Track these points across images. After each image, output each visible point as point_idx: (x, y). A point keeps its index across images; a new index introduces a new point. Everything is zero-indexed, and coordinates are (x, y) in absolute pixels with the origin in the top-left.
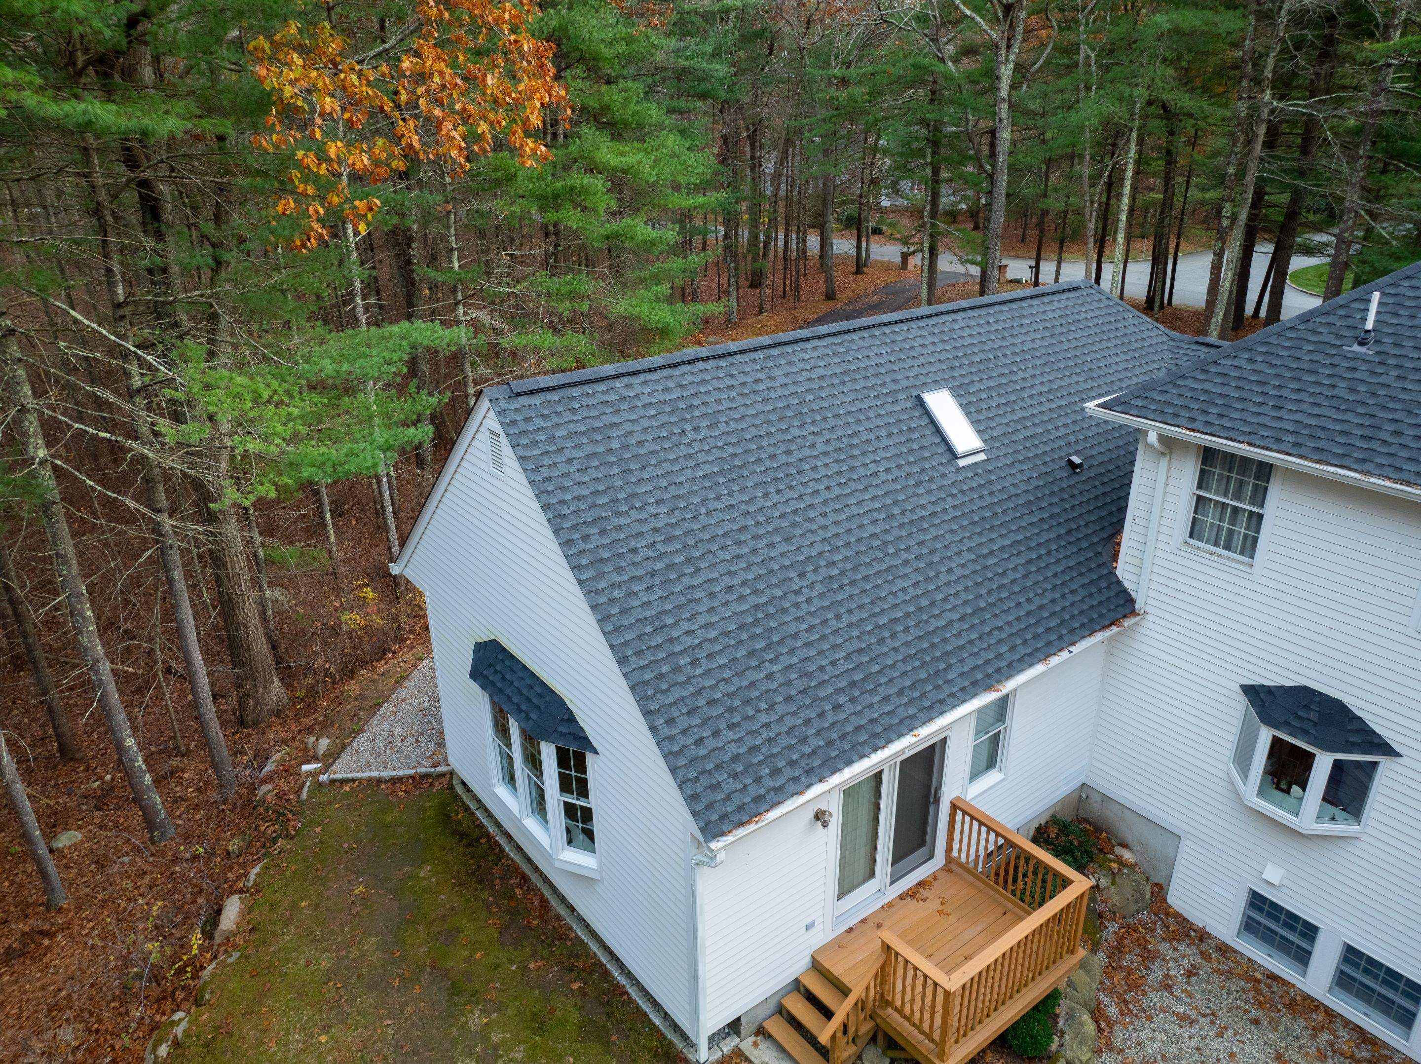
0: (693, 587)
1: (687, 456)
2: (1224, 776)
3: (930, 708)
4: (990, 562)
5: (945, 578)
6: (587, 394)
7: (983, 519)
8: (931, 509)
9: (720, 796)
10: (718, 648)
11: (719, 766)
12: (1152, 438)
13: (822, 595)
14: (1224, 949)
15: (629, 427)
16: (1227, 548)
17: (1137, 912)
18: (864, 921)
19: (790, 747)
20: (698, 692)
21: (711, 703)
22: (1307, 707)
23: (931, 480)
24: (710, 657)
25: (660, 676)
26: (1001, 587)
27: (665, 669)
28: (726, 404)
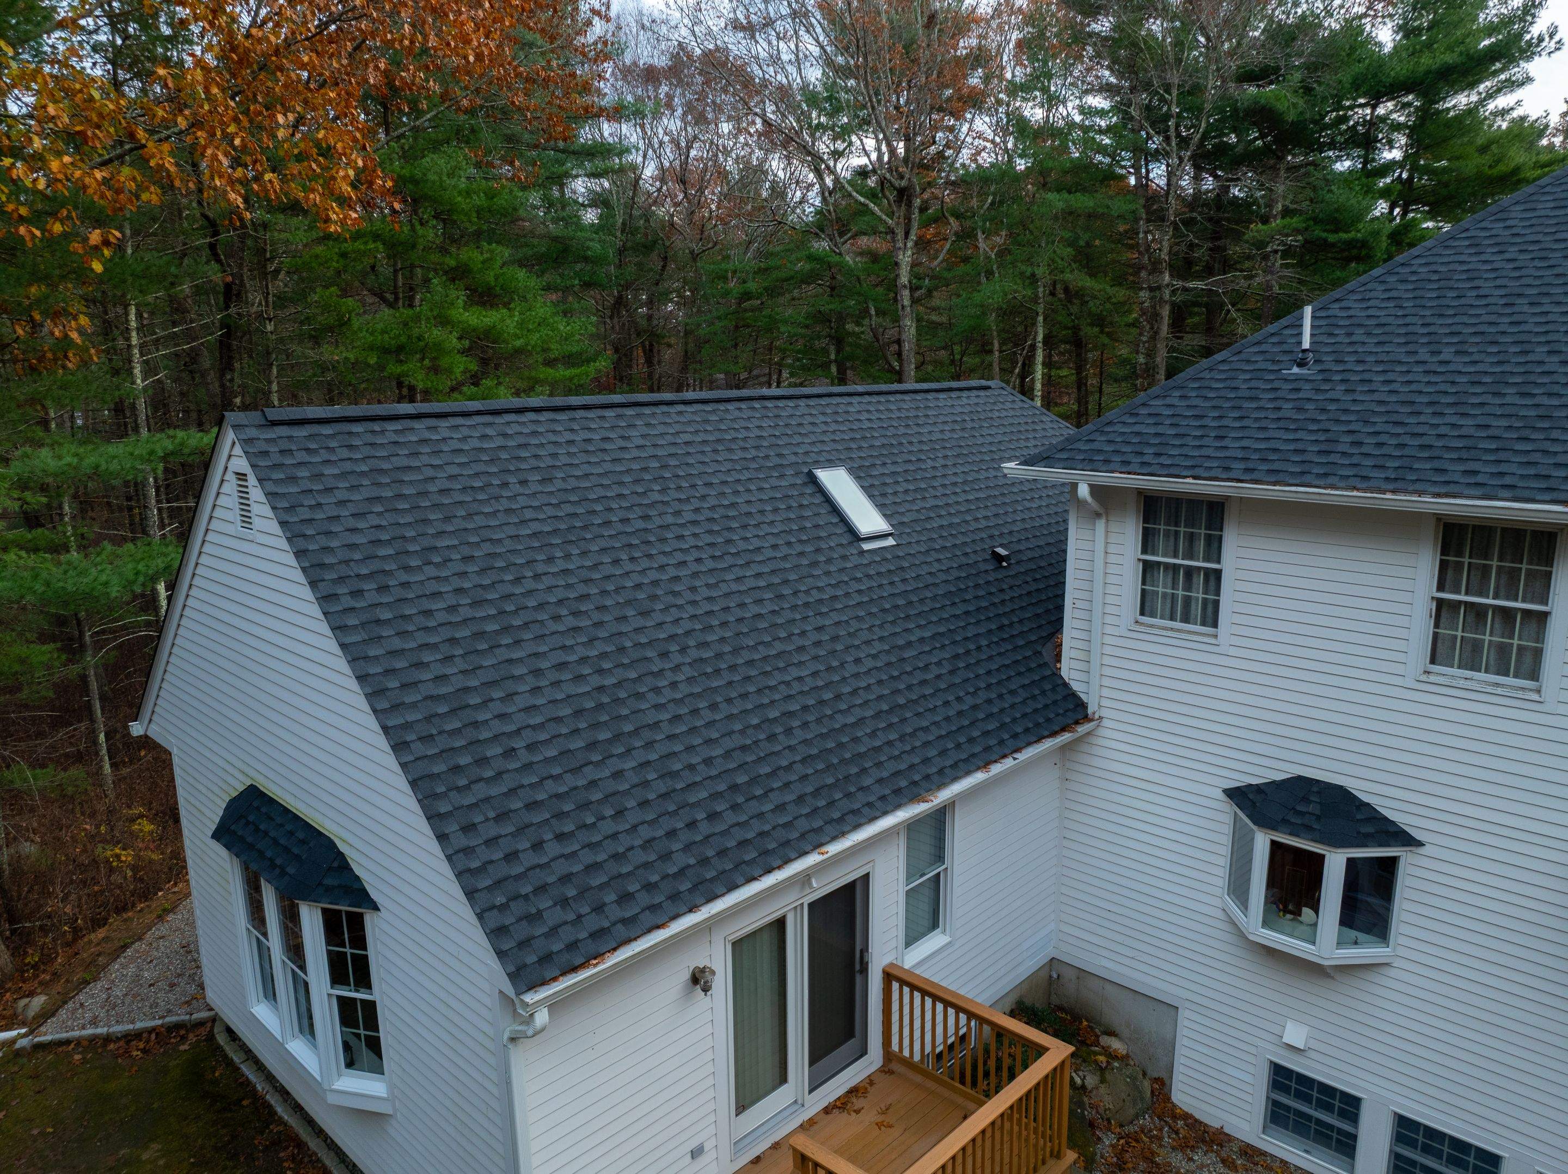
0: (510, 661)
1: (508, 511)
2: (1220, 915)
3: (841, 820)
4: (908, 654)
5: (851, 669)
6: (373, 432)
7: (896, 607)
8: (830, 592)
9: (540, 930)
10: (543, 736)
11: (541, 889)
12: (1083, 491)
13: (690, 680)
14: (1250, 1152)
15: (430, 472)
16: (1186, 619)
17: (1137, 1117)
18: (776, 1146)
19: (646, 865)
20: (512, 792)
21: (532, 806)
22: (1305, 800)
23: (829, 561)
24: (531, 747)
25: (456, 769)
26: (924, 682)
27: (464, 760)
28: (564, 460)
